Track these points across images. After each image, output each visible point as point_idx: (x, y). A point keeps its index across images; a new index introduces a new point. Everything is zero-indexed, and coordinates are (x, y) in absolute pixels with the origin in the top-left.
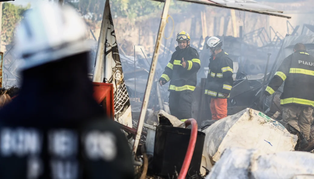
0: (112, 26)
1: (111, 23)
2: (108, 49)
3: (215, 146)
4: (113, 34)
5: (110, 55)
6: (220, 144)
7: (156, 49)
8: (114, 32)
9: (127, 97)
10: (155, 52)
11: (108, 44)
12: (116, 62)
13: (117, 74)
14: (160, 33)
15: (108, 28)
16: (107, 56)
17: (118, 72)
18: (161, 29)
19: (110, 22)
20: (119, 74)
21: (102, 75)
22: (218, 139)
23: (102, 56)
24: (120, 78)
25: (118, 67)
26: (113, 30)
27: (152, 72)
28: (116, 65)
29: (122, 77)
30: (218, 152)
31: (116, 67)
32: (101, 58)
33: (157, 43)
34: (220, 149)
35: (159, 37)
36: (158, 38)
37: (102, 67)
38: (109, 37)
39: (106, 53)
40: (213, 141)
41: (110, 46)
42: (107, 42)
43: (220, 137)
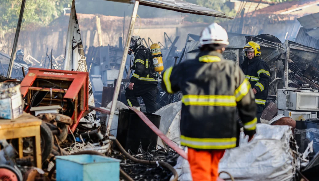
0: (77, 25)
1: (77, 23)
2: (75, 44)
3: (165, 127)
4: (78, 32)
5: (76, 50)
6: (169, 126)
7: (127, 43)
8: (79, 30)
9: (90, 86)
10: (126, 46)
11: (75, 41)
12: (81, 56)
13: (82, 66)
14: (130, 29)
15: (75, 27)
16: (74, 50)
17: (82, 65)
18: (131, 25)
19: (75, 22)
20: (84, 66)
21: (70, 67)
22: (168, 121)
23: (70, 50)
24: (85, 69)
25: (83, 60)
26: (78, 29)
27: (124, 62)
28: (81, 59)
29: (86, 69)
30: (168, 132)
31: (81, 60)
32: (69, 52)
33: (128, 38)
34: (170, 129)
35: (129, 32)
36: (129, 34)
37: (71, 60)
38: (75, 34)
39: (73, 48)
40: (163, 123)
41: (76, 42)
42: (74, 39)
43: (169, 120)
